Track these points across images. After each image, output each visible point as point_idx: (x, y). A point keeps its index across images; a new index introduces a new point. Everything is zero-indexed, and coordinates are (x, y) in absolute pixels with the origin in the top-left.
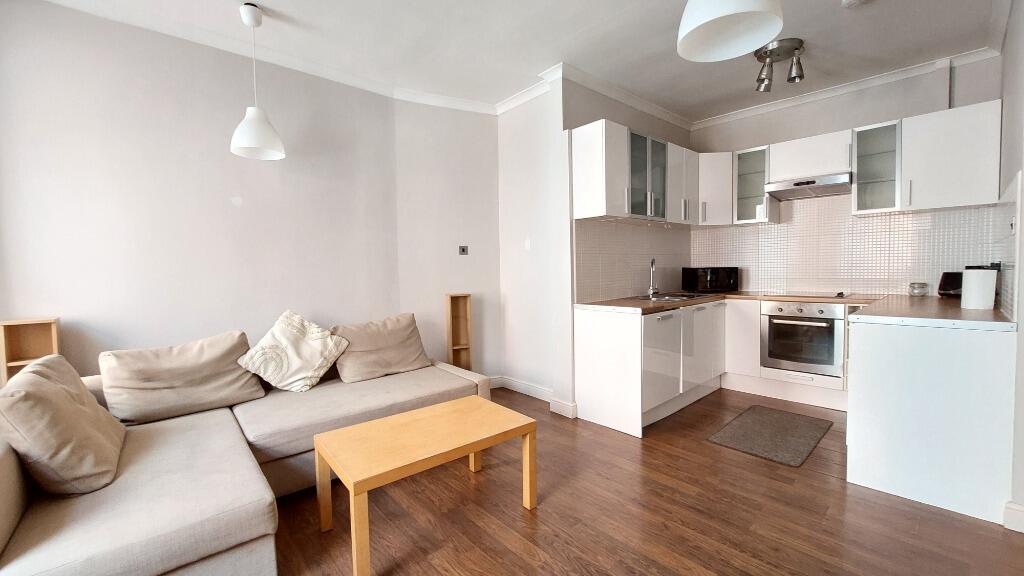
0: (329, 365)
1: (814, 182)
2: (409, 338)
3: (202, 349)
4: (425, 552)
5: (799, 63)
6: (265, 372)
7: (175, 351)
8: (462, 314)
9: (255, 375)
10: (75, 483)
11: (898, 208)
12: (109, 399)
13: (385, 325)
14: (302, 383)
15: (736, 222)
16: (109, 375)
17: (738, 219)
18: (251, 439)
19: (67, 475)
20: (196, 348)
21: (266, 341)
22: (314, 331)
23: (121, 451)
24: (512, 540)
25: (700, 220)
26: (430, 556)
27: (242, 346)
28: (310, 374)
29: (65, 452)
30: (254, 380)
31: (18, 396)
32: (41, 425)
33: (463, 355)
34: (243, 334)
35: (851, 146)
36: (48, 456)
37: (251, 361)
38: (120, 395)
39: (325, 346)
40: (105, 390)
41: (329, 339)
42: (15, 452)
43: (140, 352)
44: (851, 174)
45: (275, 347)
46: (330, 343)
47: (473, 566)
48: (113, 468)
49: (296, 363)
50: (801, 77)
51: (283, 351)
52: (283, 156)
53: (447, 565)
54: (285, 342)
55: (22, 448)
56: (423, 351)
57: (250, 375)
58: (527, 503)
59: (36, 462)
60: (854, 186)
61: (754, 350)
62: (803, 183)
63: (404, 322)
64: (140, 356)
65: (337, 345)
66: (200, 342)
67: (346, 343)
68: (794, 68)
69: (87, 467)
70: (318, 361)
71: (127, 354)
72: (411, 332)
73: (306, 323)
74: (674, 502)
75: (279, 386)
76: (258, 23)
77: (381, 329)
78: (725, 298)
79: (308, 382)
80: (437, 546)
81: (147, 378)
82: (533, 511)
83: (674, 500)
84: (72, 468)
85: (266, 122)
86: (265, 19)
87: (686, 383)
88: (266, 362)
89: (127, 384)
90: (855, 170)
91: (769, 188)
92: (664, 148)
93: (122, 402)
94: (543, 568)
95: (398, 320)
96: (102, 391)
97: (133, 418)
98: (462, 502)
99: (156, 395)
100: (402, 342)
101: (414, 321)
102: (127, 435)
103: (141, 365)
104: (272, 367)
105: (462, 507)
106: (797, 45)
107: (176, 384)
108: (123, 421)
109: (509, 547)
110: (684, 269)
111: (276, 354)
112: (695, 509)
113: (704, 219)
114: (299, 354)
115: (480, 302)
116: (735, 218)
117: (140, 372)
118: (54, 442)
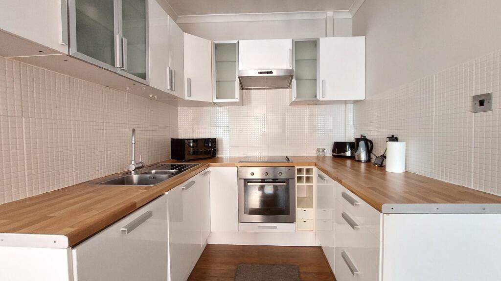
1: (271, 73)
15: (215, 100)
17: (217, 98)
25: (185, 94)
35: (291, 51)
62: (264, 73)
78: (209, 166)
90: (294, 68)
91: (239, 73)
110: (171, 139)
113: (190, 95)
116: (214, 97)
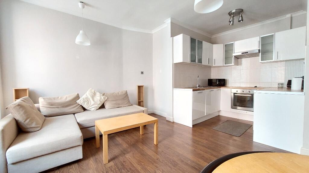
0: (102, 104)
1: (247, 53)
2: (125, 97)
3: (66, 98)
4: (124, 154)
5: (242, 16)
6: (84, 105)
7: (59, 98)
8: (141, 91)
9: (81, 105)
10: (30, 129)
11: (273, 60)
12: (41, 110)
13: (118, 93)
14: (94, 108)
15: (224, 65)
16: (41, 104)
17: (225, 64)
18: (78, 122)
19: (28, 126)
20: (65, 97)
21: (84, 96)
22: (98, 94)
23: (43, 123)
24: (150, 152)
25: (213, 64)
26: (125, 155)
27: (78, 97)
28: (96, 106)
29: (28, 120)
30: (81, 107)
31: (16, 105)
32: (22, 113)
33: (142, 103)
34: (78, 94)
35: (259, 41)
36: (23, 121)
37: (80, 102)
38: (44, 109)
39: (101, 98)
40: (40, 108)
41: (102, 96)
42: (15, 119)
43: (50, 98)
44: (259, 50)
45: (87, 98)
46: (102, 98)
47: (137, 158)
48: (41, 126)
49: (92, 103)
50: (242, 20)
51: (89, 99)
52: (90, 44)
53: (130, 157)
54: (89, 97)
55: (17, 118)
56: (129, 101)
57: (79, 105)
58: (155, 143)
59: (21, 123)
60: (260, 54)
61: (229, 103)
62: (244, 53)
63: (124, 93)
64: (50, 99)
65: (104, 98)
66: (66, 96)
67: (107, 98)
68: (240, 17)
69: (33, 125)
70: (99, 102)
71: (46, 98)
72: (126, 96)
73: (96, 92)
74: (198, 144)
75: (88, 109)
76: (83, 7)
77: (117, 95)
78: (220, 88)
79: (96, 108)
80: (128, 153)
81: (51, 105)
82: (157, 145)
83: (199, 144)
84: (29, 125)
85: (85, 35)
86: (85, 6)
87: (207, 113)
88: (84, 102)
89: (46, 106)
90: (260, 49)
91: (234, 55)
92: (202, 42)
93: (45, 111)
94: (157, 159)
95: (122, 92)
96: (39, 108)
97: (47, 115)
98: (137, 142)
99: (53, 109)
100: (123, 98)
101: (127, 93)
102: (45, 119)
103: (50, 101)
104: (86, 103)
105: (137, 143)
106: (241, 11)
107: (59, 107)
108: (45, 116)
109: (148, 154)
110: (209, 79)
111: (87, 100)
112: (204, 146)
113: (215, 64)
114: (93, 100)
115: (147, 88)
116: (224, 64)
117: (50, 103)
118: (25, 118)
